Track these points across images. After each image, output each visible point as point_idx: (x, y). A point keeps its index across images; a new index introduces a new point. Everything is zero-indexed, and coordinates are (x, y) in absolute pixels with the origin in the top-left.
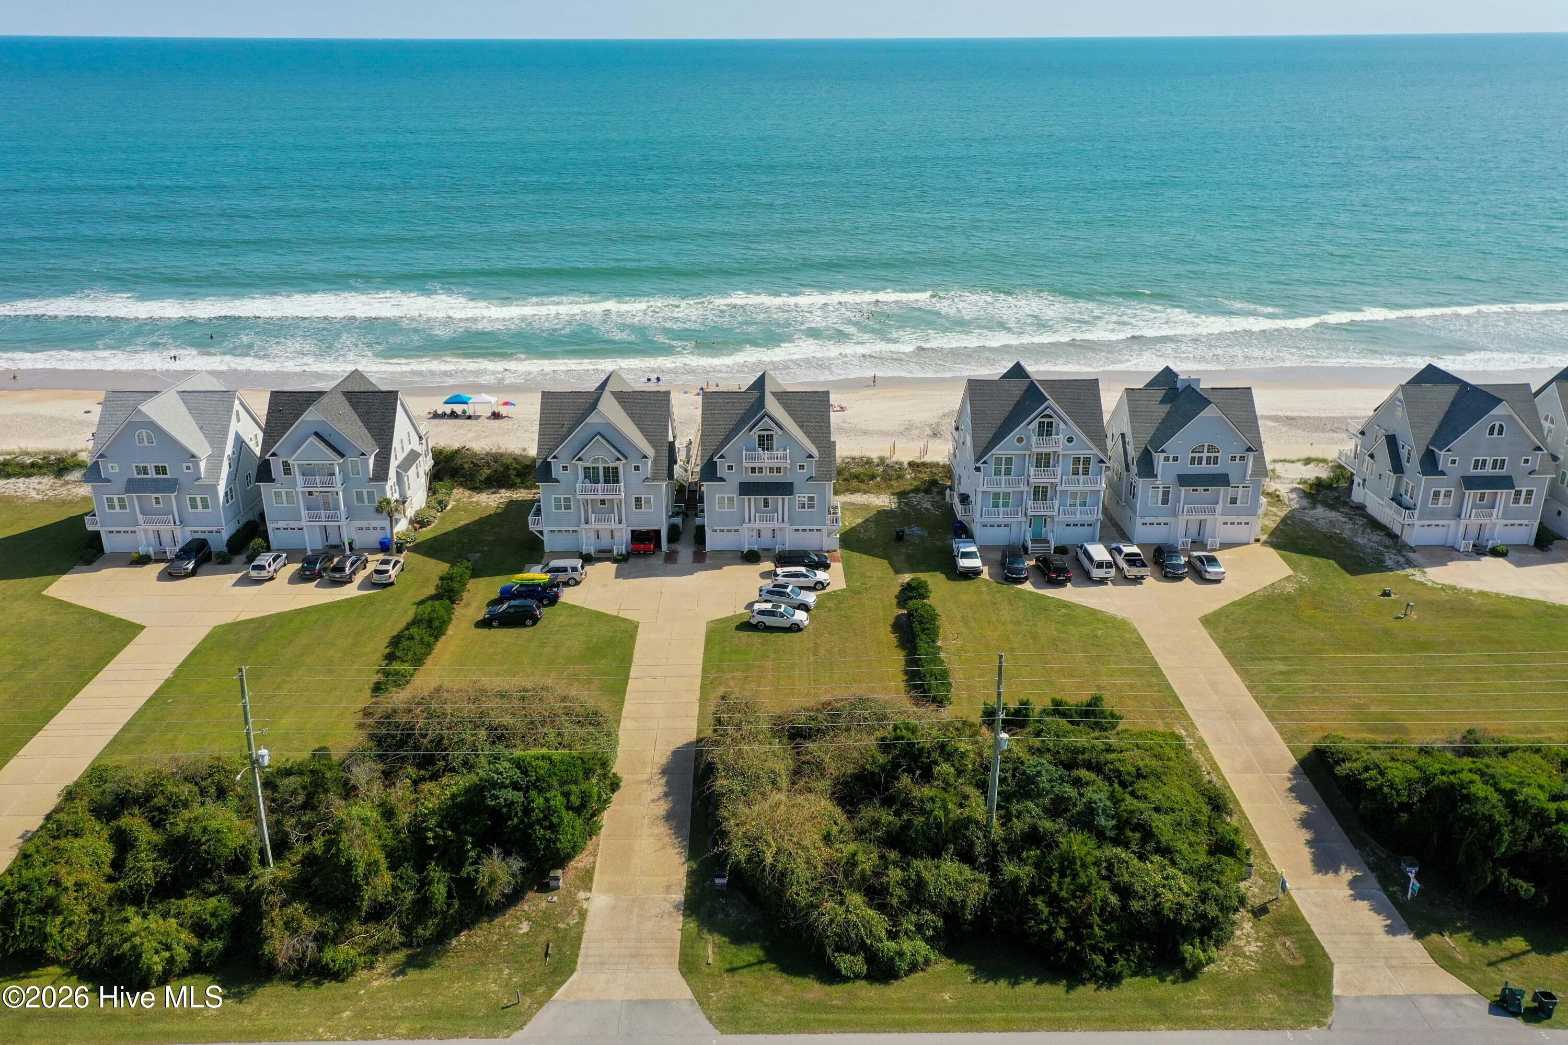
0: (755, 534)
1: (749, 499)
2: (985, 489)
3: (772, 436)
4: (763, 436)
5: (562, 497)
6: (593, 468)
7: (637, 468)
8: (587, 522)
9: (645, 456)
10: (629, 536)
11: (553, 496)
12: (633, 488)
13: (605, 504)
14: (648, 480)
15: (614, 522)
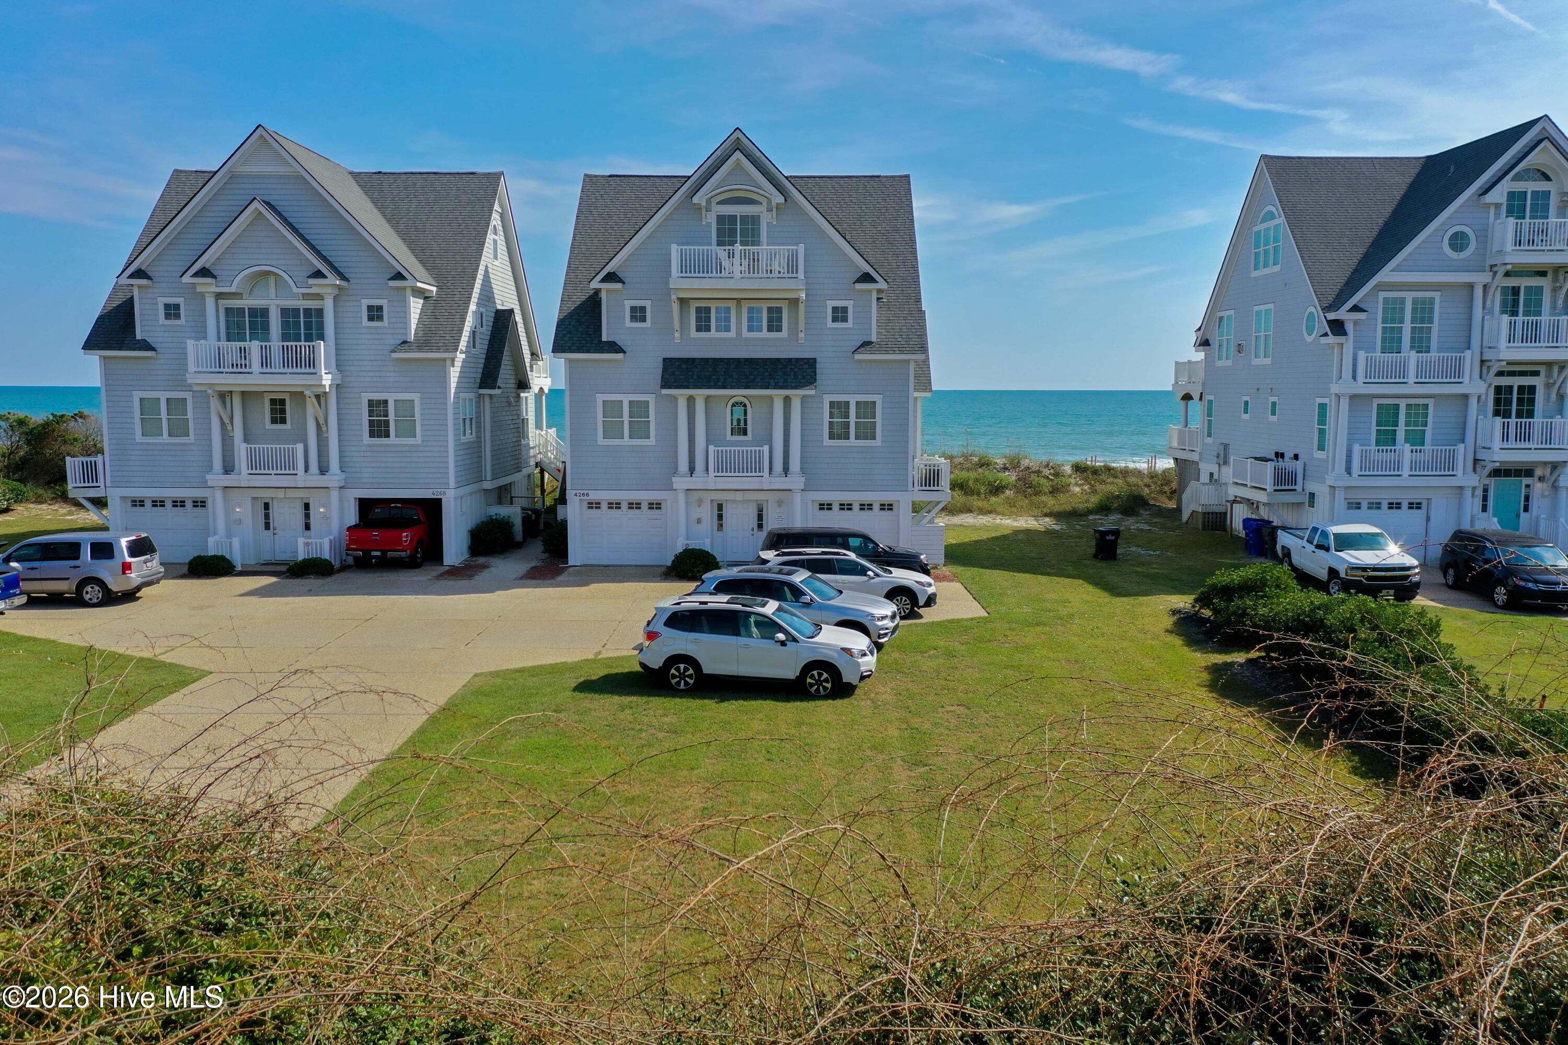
0: (707, 513)
1: (691, 400)
2: (1360, 388)
3: (755, 220)
4: (733, 218)
5: (163, 396)
6: (253, 312)
7: (375, 313)
8: (228, 469)
9: (399, 273)
10: (352, 518)
11: (137, 395)
12: (365, 374)
13: (283, 421)
14: (406, 346)
15: (307, 469)
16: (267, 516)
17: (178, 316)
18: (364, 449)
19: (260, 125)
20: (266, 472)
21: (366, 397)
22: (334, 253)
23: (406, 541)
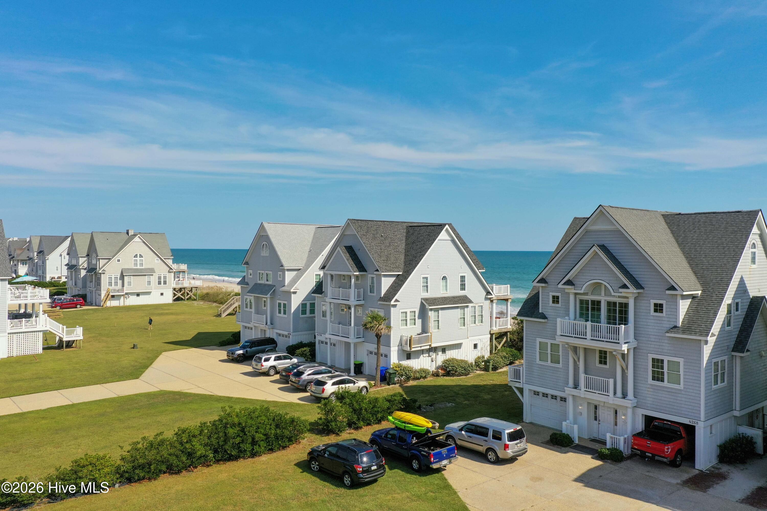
5: (549, 342)
6: (593, 302)
7: (658, 308)
8: (576, 386)
9: (673, 286)
10: (640, 426)
11: (538, 340)
12: (650, 343)
13: (605, 363)
14: (675, 330)
15: (615, 393)
16: (595, 413)
17: (558, 302)
18: (649, 386)
19: (600, 205)
20: (594, 391)
21: (651, 356)
22: (636, 273)
23: (667, 452)
